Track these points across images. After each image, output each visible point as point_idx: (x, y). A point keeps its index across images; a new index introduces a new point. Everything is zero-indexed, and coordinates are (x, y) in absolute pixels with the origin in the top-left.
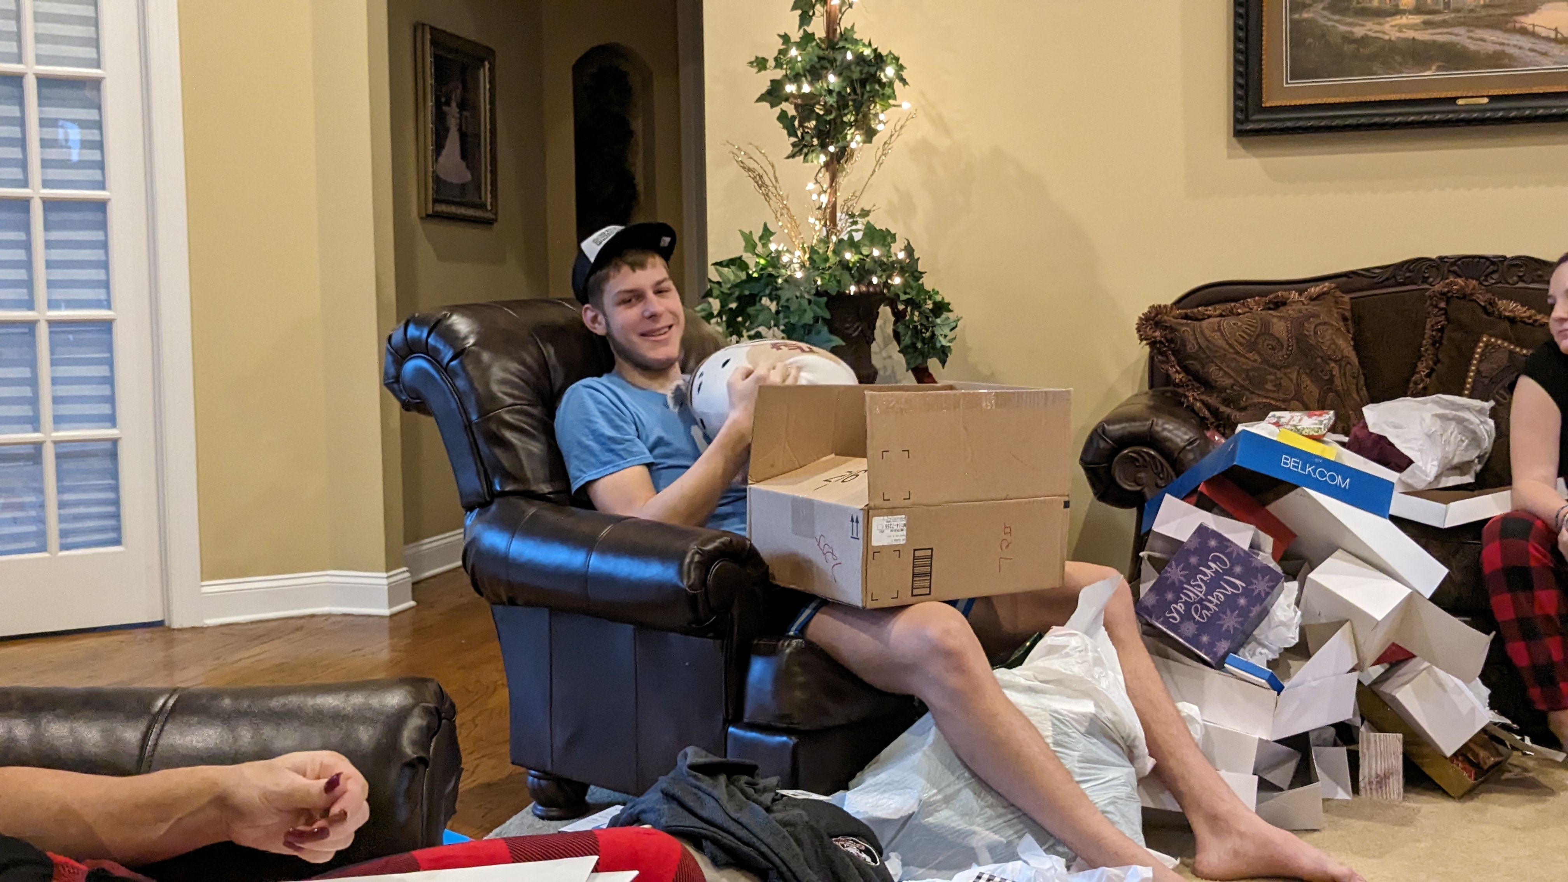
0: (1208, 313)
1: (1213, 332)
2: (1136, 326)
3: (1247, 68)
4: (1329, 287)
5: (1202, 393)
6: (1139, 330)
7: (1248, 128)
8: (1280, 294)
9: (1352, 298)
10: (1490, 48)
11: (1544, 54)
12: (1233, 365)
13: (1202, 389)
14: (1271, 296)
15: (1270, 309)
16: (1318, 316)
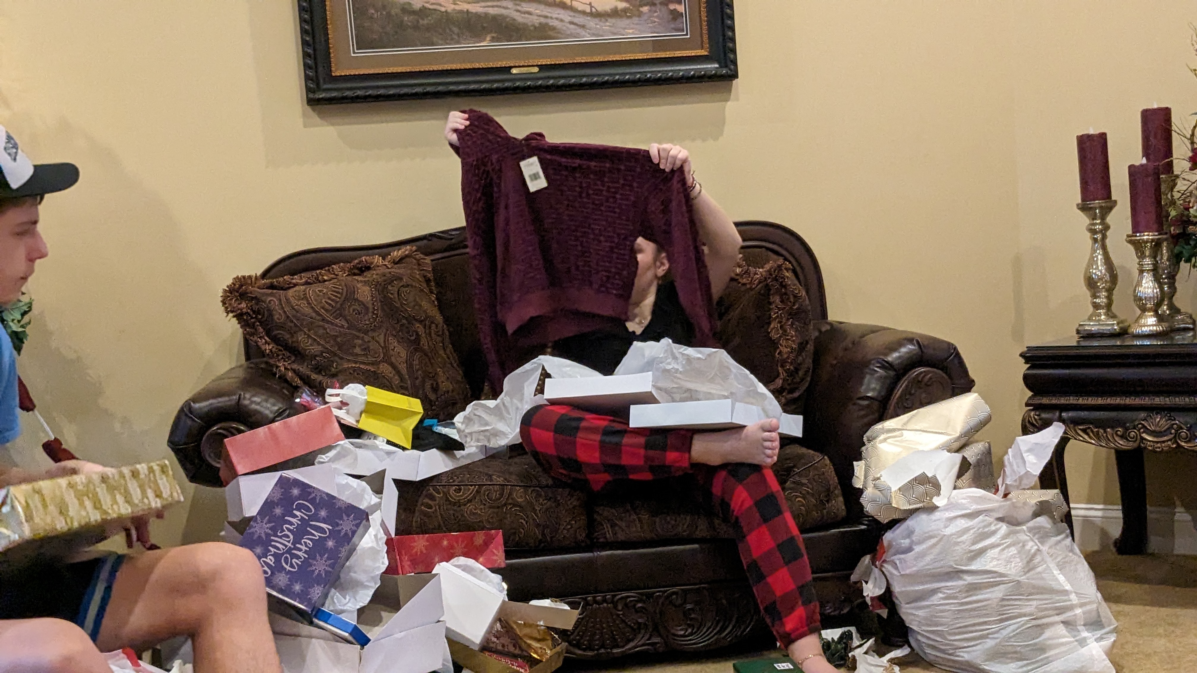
0: (294, 281)
1: (299, 300)
2: (221, 299)
3: (313, 38)
4: (411, 250)
5: (293, 362)
6: (224, 303)
7: (321, 96)
8: (363, 259)
9: (432, 260)
10: (536, 20)
11: (583, 27)
12: (321, 331)
13: (293, 358)
14: (356, 261)
15: (355, 274)
16: (401, 279)
